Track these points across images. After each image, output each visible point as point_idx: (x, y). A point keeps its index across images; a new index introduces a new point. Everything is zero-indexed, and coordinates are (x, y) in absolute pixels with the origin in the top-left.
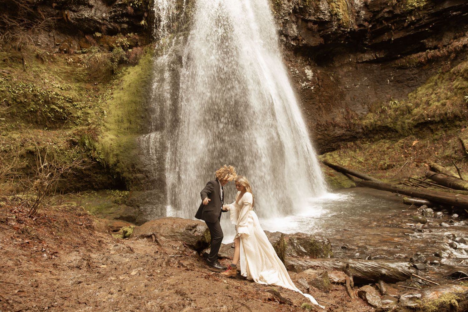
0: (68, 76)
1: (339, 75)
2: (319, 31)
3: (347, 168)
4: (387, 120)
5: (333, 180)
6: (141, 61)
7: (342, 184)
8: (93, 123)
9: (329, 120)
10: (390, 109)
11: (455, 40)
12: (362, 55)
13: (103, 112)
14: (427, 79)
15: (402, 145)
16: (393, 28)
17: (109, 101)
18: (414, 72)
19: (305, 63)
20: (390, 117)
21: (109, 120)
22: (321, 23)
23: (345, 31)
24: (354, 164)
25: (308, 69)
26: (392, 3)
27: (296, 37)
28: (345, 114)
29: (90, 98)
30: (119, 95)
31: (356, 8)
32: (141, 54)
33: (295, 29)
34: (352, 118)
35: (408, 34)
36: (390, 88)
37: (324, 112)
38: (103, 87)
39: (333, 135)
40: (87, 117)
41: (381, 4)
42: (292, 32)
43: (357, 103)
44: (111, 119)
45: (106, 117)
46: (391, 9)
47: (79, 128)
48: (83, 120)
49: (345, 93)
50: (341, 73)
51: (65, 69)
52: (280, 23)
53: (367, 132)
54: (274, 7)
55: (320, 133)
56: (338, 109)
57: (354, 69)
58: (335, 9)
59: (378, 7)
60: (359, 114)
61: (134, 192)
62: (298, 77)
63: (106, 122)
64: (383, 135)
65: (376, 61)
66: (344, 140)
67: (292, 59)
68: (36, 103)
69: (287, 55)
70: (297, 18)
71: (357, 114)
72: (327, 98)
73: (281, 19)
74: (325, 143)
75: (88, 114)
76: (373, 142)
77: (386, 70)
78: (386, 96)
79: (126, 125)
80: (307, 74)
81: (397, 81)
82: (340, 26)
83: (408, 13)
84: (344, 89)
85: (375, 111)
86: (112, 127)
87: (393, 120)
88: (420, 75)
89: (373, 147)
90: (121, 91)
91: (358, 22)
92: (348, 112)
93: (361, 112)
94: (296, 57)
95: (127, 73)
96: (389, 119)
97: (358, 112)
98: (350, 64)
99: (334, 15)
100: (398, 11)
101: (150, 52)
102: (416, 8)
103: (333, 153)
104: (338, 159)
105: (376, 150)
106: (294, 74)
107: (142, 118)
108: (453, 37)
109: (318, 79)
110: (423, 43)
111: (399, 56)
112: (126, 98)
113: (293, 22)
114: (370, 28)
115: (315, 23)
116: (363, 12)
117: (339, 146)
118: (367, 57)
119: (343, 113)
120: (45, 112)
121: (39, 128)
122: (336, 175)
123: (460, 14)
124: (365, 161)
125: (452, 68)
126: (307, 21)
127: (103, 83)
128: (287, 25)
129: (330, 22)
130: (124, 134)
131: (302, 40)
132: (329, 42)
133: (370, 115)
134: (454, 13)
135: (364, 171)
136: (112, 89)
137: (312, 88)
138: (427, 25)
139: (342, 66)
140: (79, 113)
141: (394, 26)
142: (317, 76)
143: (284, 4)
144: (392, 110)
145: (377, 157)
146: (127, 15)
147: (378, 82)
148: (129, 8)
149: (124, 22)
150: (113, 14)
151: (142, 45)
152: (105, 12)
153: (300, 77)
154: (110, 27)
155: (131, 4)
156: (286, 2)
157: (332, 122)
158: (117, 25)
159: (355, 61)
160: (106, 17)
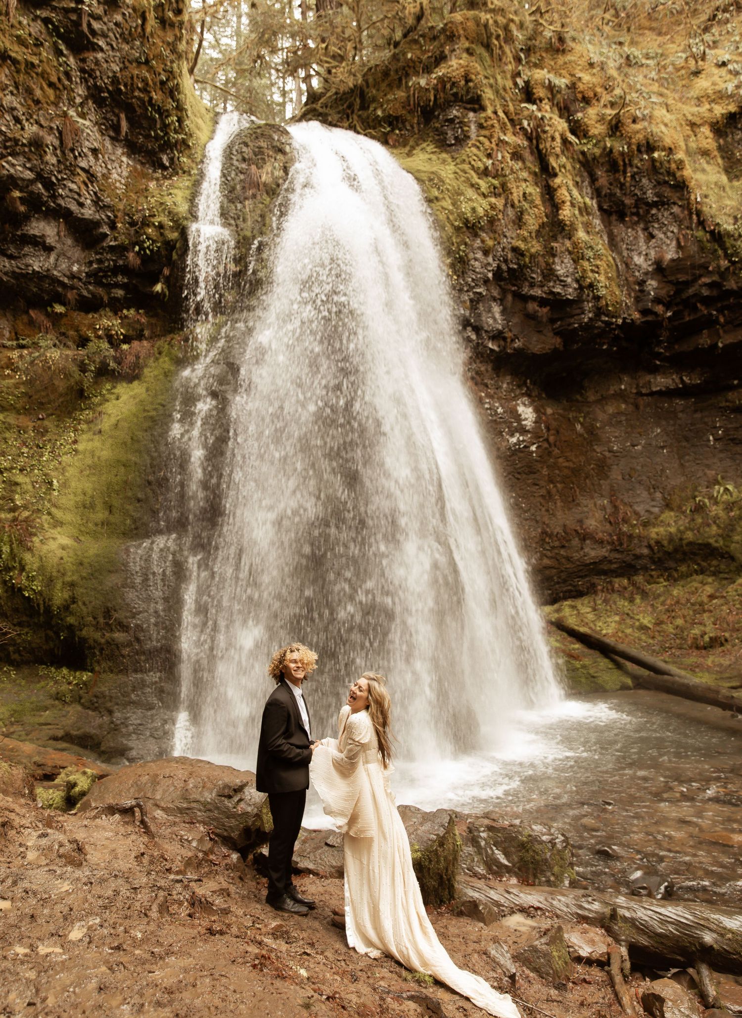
1: (595, 420)
2: (552, 321)
3: (611, 641)
4: (707, 529)
5: (578, 669)
6: (146, 371)
7: (600, 681)
8: (25, 507)
9: (571, 524)
10: (716, 503)
12: (649, 377)
13: (51, 483)
16: (722, 320)
17: (65, 459)
19: (518, 392)
20: (715, 522)
21: (63, 501)
22: (558, 304)
23: (612, 323)
24: (629, 631)
25: (525, 405)
26: (719, 267)
27: (500, 332)
28: (608, 511)
29: (25, 450)
30: (90, 446)
31: (637, 274)
32: (149, 356)
33: (498, 316)
34: (625, 521)
36: (714, 456)
37: (559, 504)
38: (57, 426)
39: (578, 560)
40: (12, 491)
41: (693, 267)
42: (491, 321)
43: (637, 486)
44: (68, 500)
45: (56, 493)
46: (716, 278)
48: (3, 498)
49: (609, 462)
50: (601, 416)
52: (464, 302)
53: (660, 555)
54: (452, 266)
55: (549, 553)
56: (592, 498)
57: (631, 408)
58: (590, 274)
59: (687, 273)
60: (642, 513)
61: (103, 676)
62: (500, 423)
63: (55, 506)
64: (698, 564)
65: (684, 392)
66: (605, 573)
67: (489, 382)
69: (477, 373)
70: (504, 291)
71: (636, 513)
72: (566, 472)
73: (468, 291)
74: (559, 577)
75: (17, 484)
76: (675, 580)
77: (705, 413)
78: (705, 474)
79: (101, 515)
80: (523, 417)
81: (733, 440)
82: (599, 311)
84: (607, 454)
85: (680, 507)
86: (68, 517)
87: (724, 529)
89: (675, 592)
90: (96, 437)
91: (641, 305)
92: (616, 507)
93: (647, 507)
94: (498, 376)
95: (113, 397)
96: (714, 528)
97: (640, 509)
98: (621, 396)
99: (585, 287)
100: (731, 284)
101: (169, 354)
103: (578, 603)
104: (591, 616)
105: (683, 601)
106: (491, 415)
107: (139, 501)
109: (548, 429)
111: (736, 382)
112: (106, 454)
113: (495, 299)
114: (669, 318)
115: (542, 302)
116: (652, 283)
117: (593, 586)
118: (661, 382)
119: (604, 508)
122: (584, 656)
124: (656, 624)
126: (526, 299)
127: (58, 416)
128: (481, 306)
129: (579, 301)
130: (95, 535)
131: (513, 341)
132: (575, 346)
133: (669, 516)
135: (654, 651)
136: (76, 430)
137: (533, 448)
139: (603, 400)
141: (724, 316)
142: (545, 422)
143: (476, 259)
144: (721, 506)
145: (684, 617)
146: (125, 270)
147: (687, 439)
148: (131, 255)
149: (117, 285)
150: (95, 266)
151: (153, 337)
152: (78, 262)
153: (505, 422)
154: (85, 293)
155: (137, 248)
156: (479, 255)
157: (578, 528)
158: (101, 291)
159: (634, 391)
160: (80, 271)
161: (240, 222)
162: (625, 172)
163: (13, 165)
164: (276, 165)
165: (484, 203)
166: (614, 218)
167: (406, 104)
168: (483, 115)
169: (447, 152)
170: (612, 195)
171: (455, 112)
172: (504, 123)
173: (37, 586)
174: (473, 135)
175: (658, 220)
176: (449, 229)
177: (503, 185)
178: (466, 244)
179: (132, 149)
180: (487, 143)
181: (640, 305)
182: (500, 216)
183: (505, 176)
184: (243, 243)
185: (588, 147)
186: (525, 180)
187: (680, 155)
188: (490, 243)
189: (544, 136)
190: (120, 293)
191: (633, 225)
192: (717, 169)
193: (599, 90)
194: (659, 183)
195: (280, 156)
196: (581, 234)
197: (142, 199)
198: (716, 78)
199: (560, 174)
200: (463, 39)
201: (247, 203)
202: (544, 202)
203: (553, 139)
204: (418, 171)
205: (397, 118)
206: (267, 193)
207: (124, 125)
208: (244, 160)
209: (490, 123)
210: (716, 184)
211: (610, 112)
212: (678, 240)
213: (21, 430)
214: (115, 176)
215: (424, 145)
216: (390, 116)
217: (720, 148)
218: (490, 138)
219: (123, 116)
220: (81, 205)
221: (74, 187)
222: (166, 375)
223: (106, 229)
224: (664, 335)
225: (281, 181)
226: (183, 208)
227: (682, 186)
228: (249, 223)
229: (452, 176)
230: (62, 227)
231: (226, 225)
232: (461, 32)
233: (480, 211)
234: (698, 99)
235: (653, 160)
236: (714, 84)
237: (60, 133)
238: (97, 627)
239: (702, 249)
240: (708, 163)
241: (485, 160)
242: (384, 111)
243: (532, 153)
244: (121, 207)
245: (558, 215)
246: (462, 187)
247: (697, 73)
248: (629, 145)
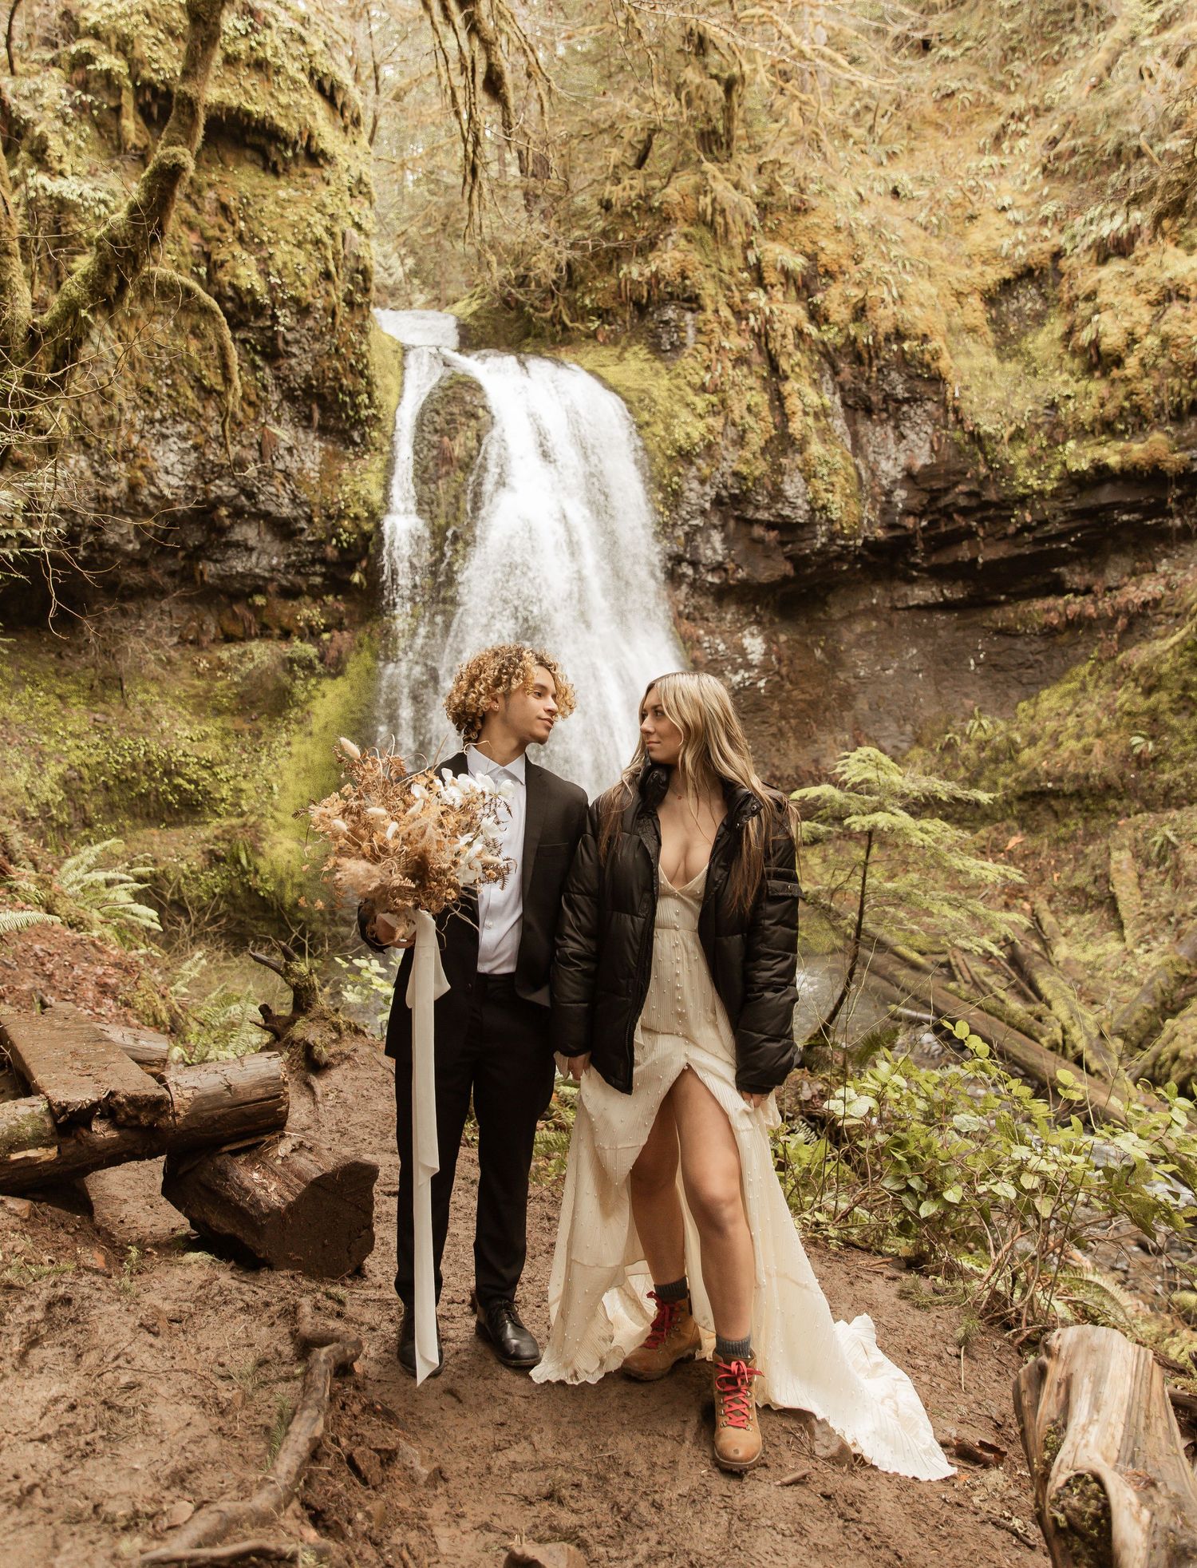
0: (201, 704)
1: (839, 641)
2: (781, 545)
6: (349, 666)
8: (252, 812)
10: (969, 741)
11: (1134, 579)
12: (906, 589)
13: (271, 788)
14: (1066, 670)
15: (984, 843)
16: (981, 533)
17: (282, 762)
18: (1034, 647)
19: (745, 620)
21: (283, 805)
22: (787, 528)
23: (850, 546)
25: (753, 635)
26: (977, 472)
27: (721, 564)
29: (245, 756)
30: (303, 748)
31: (884, 482)
32: (351, 649)
33: (718, 546)
35: (1017, 551)
36: (973, 683)
37: (792, 741)
38: (270, 727)
40: (239, 798)
41: (948, 473)
42: (709, 553)
43: (885, 717)
44: (287, 803)
45: (276, 797)
46: (974, 487)
47: (226, 822)
48: (231, 805)
49: (854, 690)
50: (848, 637)
51: (193, 686)
52: (678, 537)
54: (663, 501)
56: (832, 732)
57: (884, 625)
58: (824, 495)
59: (941, 480)
62: (721, 661)
63: (276, 809)
65: (947, 606)
67: (710, 615)
68: (151, 779)
70: (724, 518)
72: (802, 705)
73: (682, 525)
75: (241, 790)
77: (969, 632)
78: (962, 704)
80: (749, 650)
81: (994, 666)
82: (832, 536)
83: (1016, 502)
84: (852, 681)
85: (930, 743)
86: (290, 820)
88: (1050, 658)
90: (308, 739)
93: (895, 742)
94: (720, 607)
95: (319, 694)
96: (962, 770)
98: (873, 612)
99: (818, 509)
100: (991, 495)
101: (370, 648)
102: (1035, 492)
106: (711, 654)
108: (1129, 569)
109: (780, 661)
110: (1058, 575)
111: (1003, 597)
112: (318, 757)
113: (715, 527)
114: (924, 529)
115: (769, 526)
116: (900, 494)
118: (921, 594)
120: (164, 792)
121: (152, 826)
123: (1138, 521)
125: (1121, 650)
126: (751, 522)
127: (270, 716)
128: (699, 539)
129: (810, 524)
131: (735, 571)
132: (809, 571)
134: (1125, 517)
136: (288, 731)
137: (762, 684)
138: (1062, 536)
139: (850, 618)
140: (225, 791)
141: (985, 528)
142: (776, 653)
143: (691, 490)
144: (973, 745)
146: (323, 561)
147: (946, 662)
148: (329, 550)
149: (315, 574)
150: (293, 558)
151: (352, 628)
152: (277, 555)
153: (727, 660)
154: (284, 582)
155: (334, 541)
156: (695, 485)
157: (813, 769)
158: (299, 580)
159: (888, 605)
160: (279, 564)
161: (434, 508)
162: (870, 365)
163: (220, 487)
164: (469, 434)
165: (701, 426)
166: (860, 413)
167: (617, 294)
168: (701, 317)
169: (662, 360)
170: (855, 391)
171: (670, 313)
172: (728, 324)
173: (270, 887)
174: (690, 342)
175: (910, 418)
176: (660, 460)
177: (723, 402)
178: (679, 475)
179: (324, 431)
180: (705, 352)
181: (888, 518)
182: (719, 439)
183: (724, 391)
184: (438, 533)
185: (831, 336)
186: (751, 389)
187: (936, 343)
188: (706, 471)
189: (772, 334)
190: (318, 580)
191: (882, 422)
192: (985, 349)
193: (844, 262)
194: (910, 377)
195: (473, 423)
196: (816, 449)
197: (336, 489)
198: (992, 231)
199: (792, 375)
200: (680, 221)
201: (440, 482)
202: (772, 409)
203: (784, 336)
204: (628, 389)
205: (607, 311)
206: (461, 468)
207: (317, 415)
208: (436, 431)
209: (709, 327)
210: (981, 370)
211: (855, 293)
212: (931, 442)
213: (239, 733)
214: (309, 465)
215: (636, 348)
216: (599, 308)
217: (992, 321)
218: (708, 345)
219: (315, 406)
220: (280, 506)
221: (272, 490)
222: (368, 672)
223: (303, 524)
224: (920, 546)
225: (474, 453)
226: (376, 497)
227: (937, 380)
228: (443, 507)
229: (666, 394)
230: (263, 528)
231: (420, 512)
232: (679, 214)
233: (696, 436)
234: (970, 256)
235: (903, 351)
236: (989, 239)
237: (260, 444)
238: (324, 922)
239: (960, 452)
240: (975, 341)
241: (702, 373)
242: (592, 300)
243: (760, 352)
244: (317, 500)
245: (787, 427)
246: (676, 408)
247: (972, 218)
248: (875, 334)
